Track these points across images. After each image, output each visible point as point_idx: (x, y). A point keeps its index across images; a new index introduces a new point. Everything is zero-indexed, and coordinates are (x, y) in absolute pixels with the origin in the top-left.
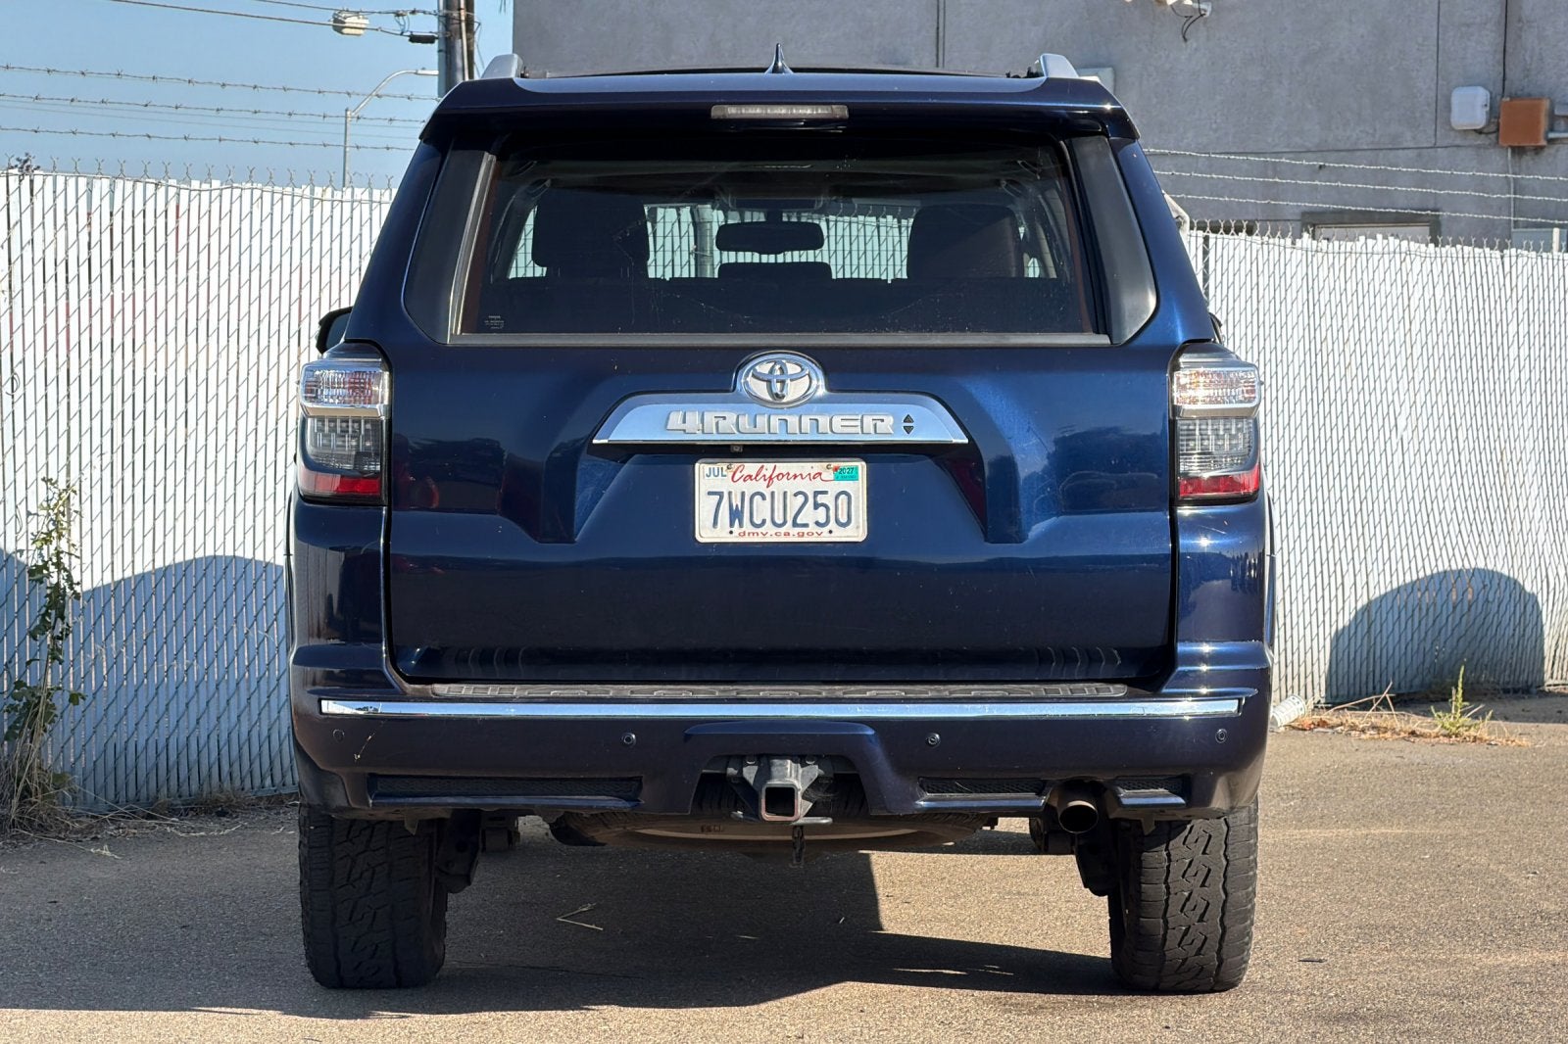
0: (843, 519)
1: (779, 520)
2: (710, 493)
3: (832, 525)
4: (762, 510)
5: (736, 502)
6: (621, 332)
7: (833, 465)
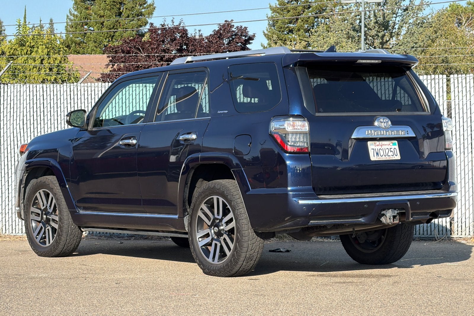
0: (396, 154)
1: (385, 155)
2: (372, 149)
3: (394, 156)
4: (382, 152)
5: (377, 151)
6: (346, 112)
7: (392, 142)
